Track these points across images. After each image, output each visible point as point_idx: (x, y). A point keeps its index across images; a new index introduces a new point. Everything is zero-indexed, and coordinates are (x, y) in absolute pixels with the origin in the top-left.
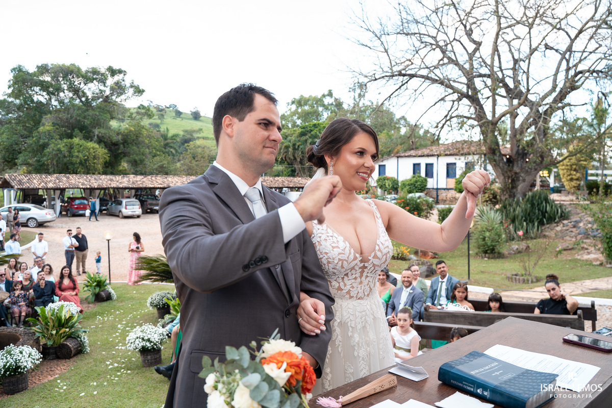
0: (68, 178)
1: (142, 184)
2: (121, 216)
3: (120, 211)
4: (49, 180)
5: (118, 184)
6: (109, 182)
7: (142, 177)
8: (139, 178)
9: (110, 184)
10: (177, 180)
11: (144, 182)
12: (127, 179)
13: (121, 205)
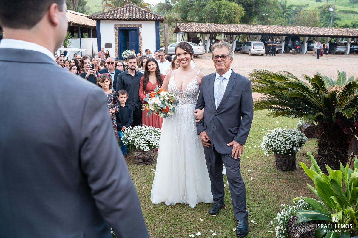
0: (216, 26)
1: (267, 31)
2: (250, 53)
3: (250, 50)
4: (203, 26)
5: (249, 30)
6: (243, 29)
7: (267, 26)
8: (265, 27)
10: (293, 29)
11: (268, 29)
12: (256, 27)
13: (250, 46)
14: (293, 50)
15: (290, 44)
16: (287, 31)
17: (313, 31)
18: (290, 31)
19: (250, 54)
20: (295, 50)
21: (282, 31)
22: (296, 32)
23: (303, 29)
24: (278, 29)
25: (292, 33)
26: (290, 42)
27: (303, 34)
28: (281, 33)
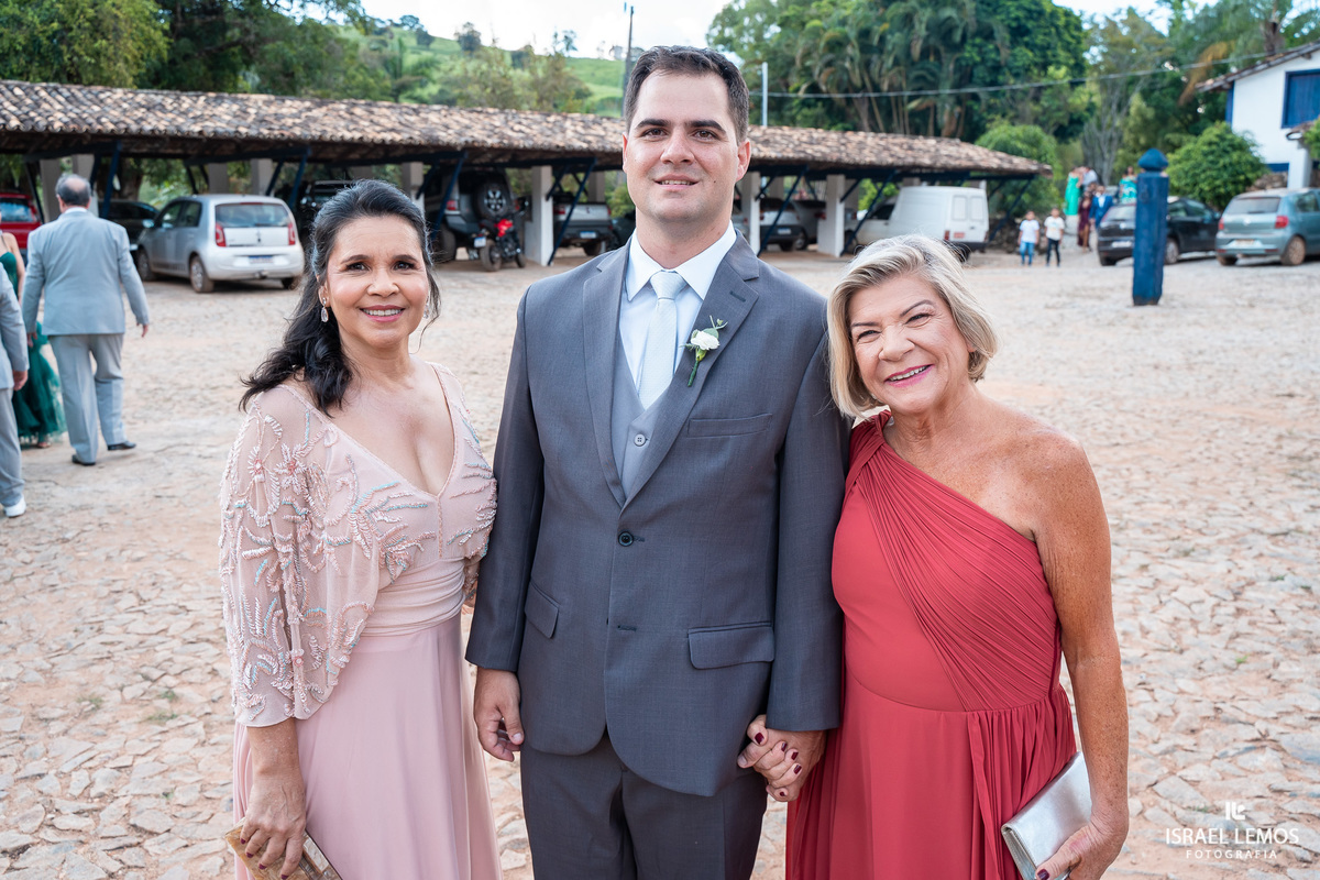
1: (305, 125)
2: (197, 278)
3: (194, 256)
5: (180, 120)
6: (140, 113)
7: (308, 104)
8: (290, 106)
9: (139, 121)
10: (467, 122)
11: (315, 120)
12: (235, 107)
13: (196, 224)
14: (481, 242)
15: (457, 211)
16: (432, 130)
17: (576, 132)
18: (450, 132)
19: (199, 285)
20: (490, 242)
21: (401, 128)
22: (489, 136)
23: (520, 123)
24: (376, 119)
25: (463, 140)
26: (456, 195)
27: (528, 144)
28: (398, 137)
